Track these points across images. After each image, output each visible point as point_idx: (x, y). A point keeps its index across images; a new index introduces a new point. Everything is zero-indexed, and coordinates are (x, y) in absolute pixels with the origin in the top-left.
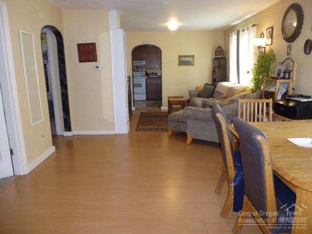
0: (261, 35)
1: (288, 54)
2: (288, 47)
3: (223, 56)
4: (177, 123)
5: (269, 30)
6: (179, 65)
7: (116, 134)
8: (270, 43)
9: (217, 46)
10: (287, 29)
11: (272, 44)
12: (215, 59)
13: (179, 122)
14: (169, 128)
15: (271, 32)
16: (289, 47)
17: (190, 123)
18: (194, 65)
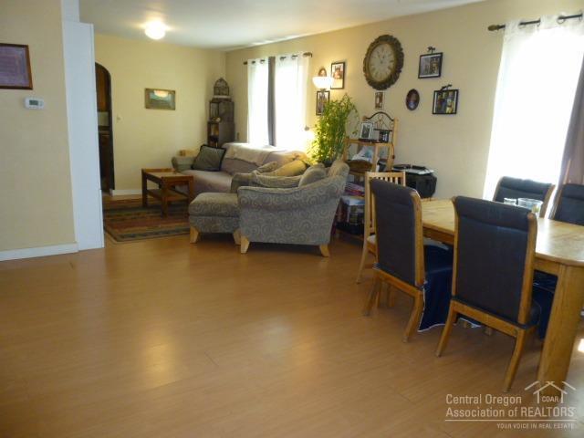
0: (321, 71)
1: (378, 106)
2: (377, 97)
3: (228, 97)
4: (211, 218)
5: (337, 66)
6: (147, 107)
7: (80, 251)
8: (341, 86)
9: (217, 78)
10: (374, 69)
11: (343, 88)
12: (213, 101)
13: (215, 215)
14: (192, 228)
15: (342, 70)
16: (380, 97)
17: (247, 216)
18: (174, 109)
